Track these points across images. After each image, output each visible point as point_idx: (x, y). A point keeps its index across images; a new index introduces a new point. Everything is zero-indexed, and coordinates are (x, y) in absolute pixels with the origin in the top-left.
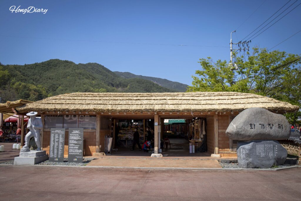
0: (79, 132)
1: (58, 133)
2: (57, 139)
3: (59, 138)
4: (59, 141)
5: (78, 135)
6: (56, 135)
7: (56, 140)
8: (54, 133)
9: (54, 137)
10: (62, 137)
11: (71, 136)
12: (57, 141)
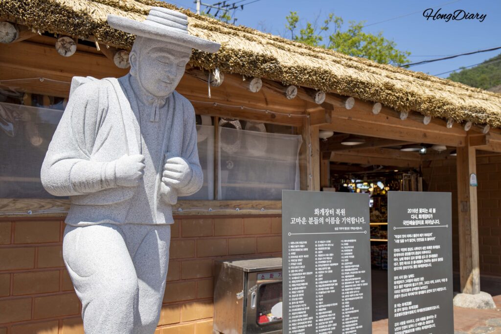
0: (435, 217)
1: (331, 227)
2: (326, 277)
3: (336, 274)
4: (338, 289)
5: (429, 237)
6: (322, 246)
7: (325, 287)
8: (308, 228)
9: (310, 264)
10: (355, 261)
11: (401, 246)
12: (328, 298)
